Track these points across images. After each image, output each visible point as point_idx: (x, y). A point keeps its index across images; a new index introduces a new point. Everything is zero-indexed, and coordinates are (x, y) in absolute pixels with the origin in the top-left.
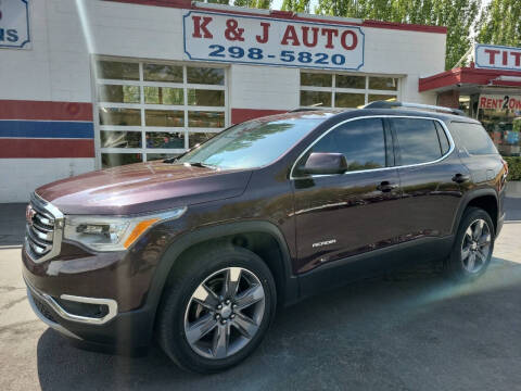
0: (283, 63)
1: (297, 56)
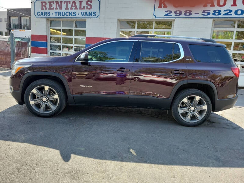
0: (203, 16)
1: (212, 12)
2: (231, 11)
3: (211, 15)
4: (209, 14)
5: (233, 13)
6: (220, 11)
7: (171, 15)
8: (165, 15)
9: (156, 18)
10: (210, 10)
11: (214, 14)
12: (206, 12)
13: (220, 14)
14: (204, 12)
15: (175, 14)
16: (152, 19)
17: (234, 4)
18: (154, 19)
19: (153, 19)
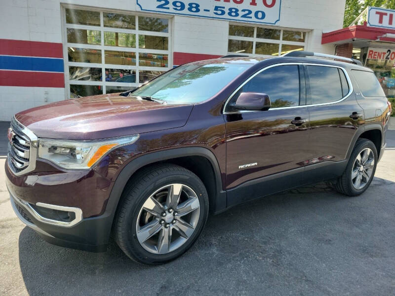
0: (215, 16)
1: (227, 11)
2: (250, 12)
3: (226, 16)
4: (223, 13)
5: (252, 15)
6: (237, 10)
7: (168, 8)
8: (158, 7)
9: (142, 9)
10: (224, 8)
11: (230, 14)
12: (219, 9)
13: (237, 15)
14: (216, 8)
15: (175, 7)
16: (135, 10)
17: (253, 3)
18: (139, 12)
19: (136, 12)
